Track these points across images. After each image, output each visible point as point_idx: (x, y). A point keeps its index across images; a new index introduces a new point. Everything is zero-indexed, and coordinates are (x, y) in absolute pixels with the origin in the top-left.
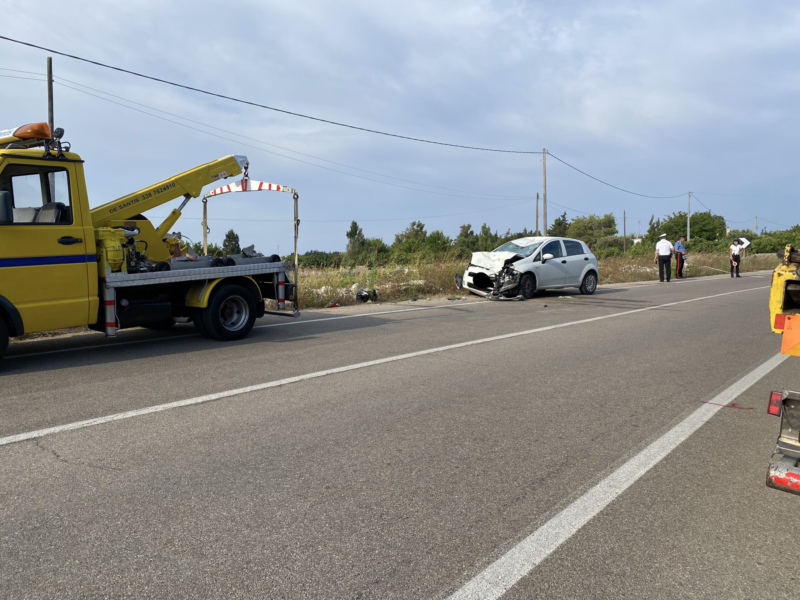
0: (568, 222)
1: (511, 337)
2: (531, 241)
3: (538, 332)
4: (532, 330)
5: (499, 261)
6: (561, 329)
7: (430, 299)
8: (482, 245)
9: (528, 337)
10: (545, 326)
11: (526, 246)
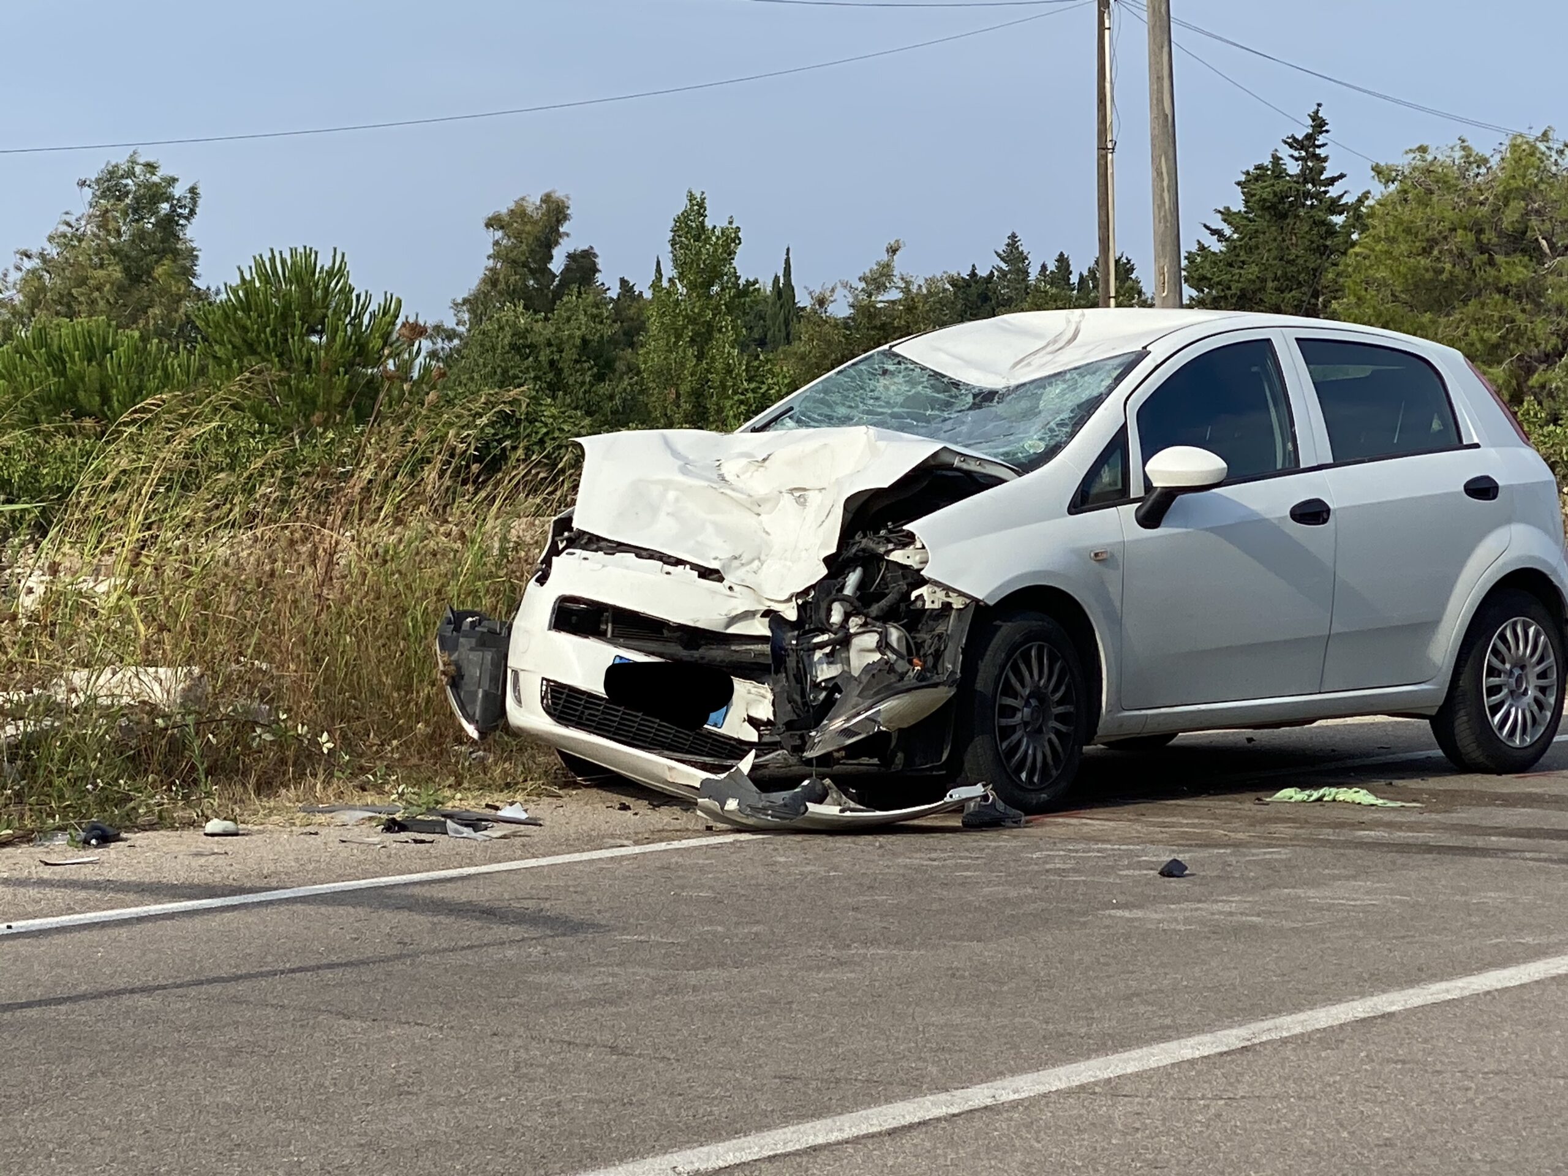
0: (1347, 191)
1: (892, 1133)
2: (1057, 344)
3: (1113, 1088)
4: (1061, 1070)
5: (802, 501)
6: (1288, 1051)
7: (229, 825)
8: (668, 377)
9: (1029, 1126)
10: (1164, 1034)
11: (1014, 383)
